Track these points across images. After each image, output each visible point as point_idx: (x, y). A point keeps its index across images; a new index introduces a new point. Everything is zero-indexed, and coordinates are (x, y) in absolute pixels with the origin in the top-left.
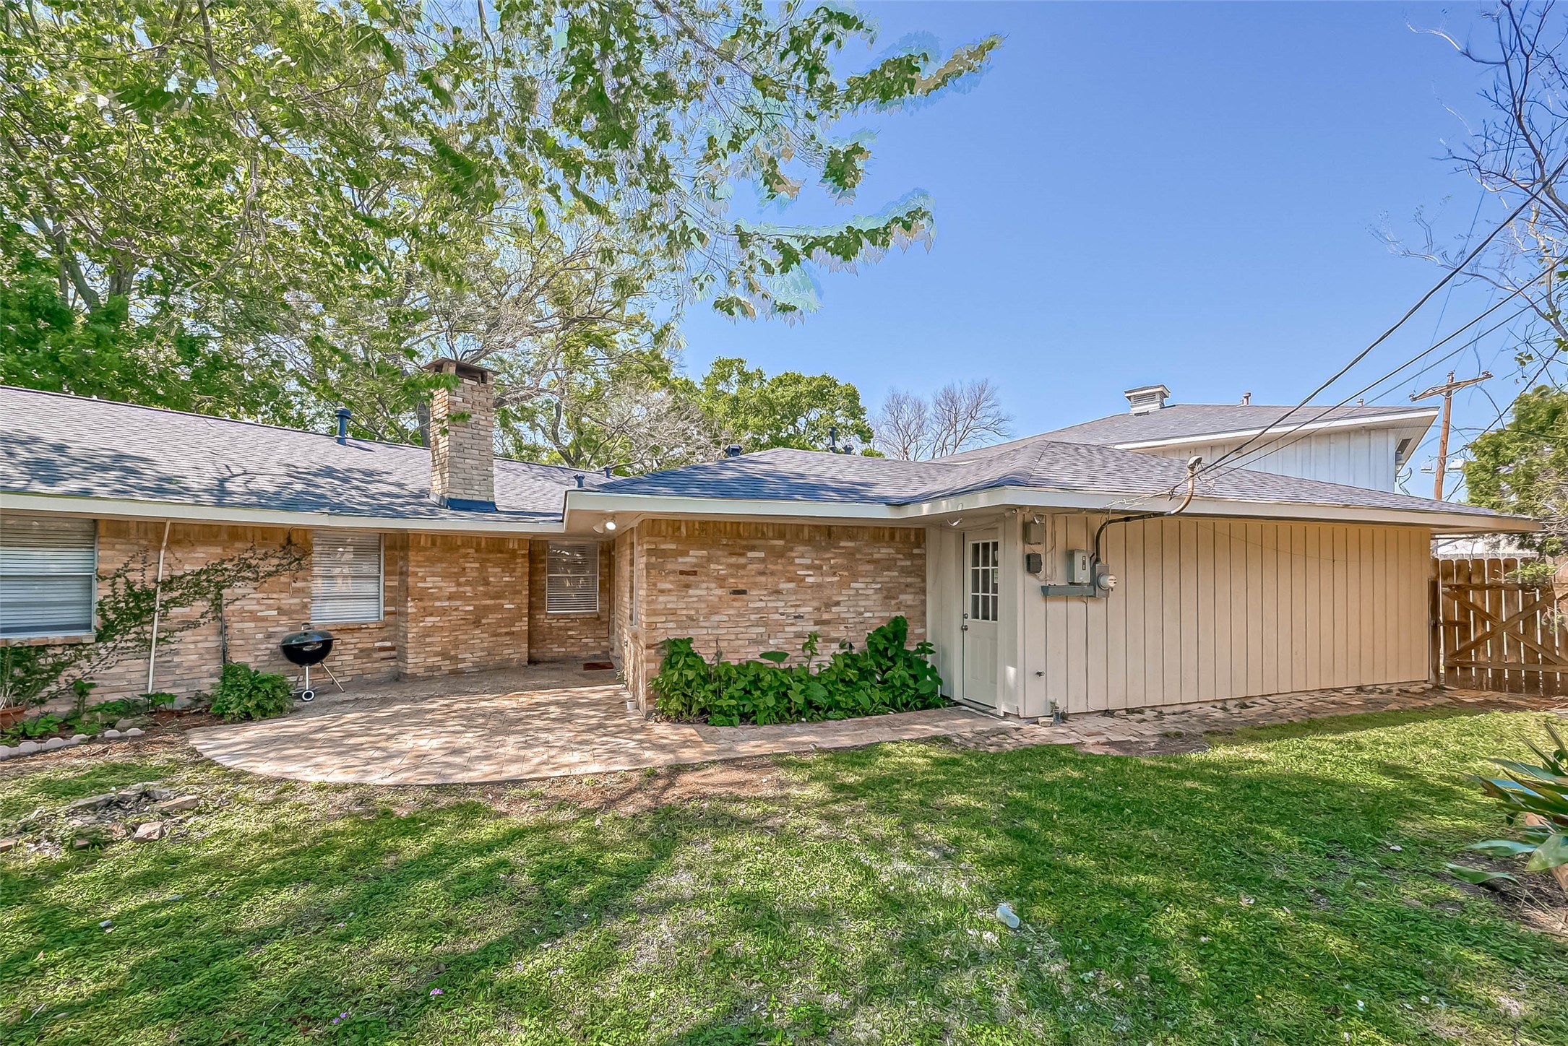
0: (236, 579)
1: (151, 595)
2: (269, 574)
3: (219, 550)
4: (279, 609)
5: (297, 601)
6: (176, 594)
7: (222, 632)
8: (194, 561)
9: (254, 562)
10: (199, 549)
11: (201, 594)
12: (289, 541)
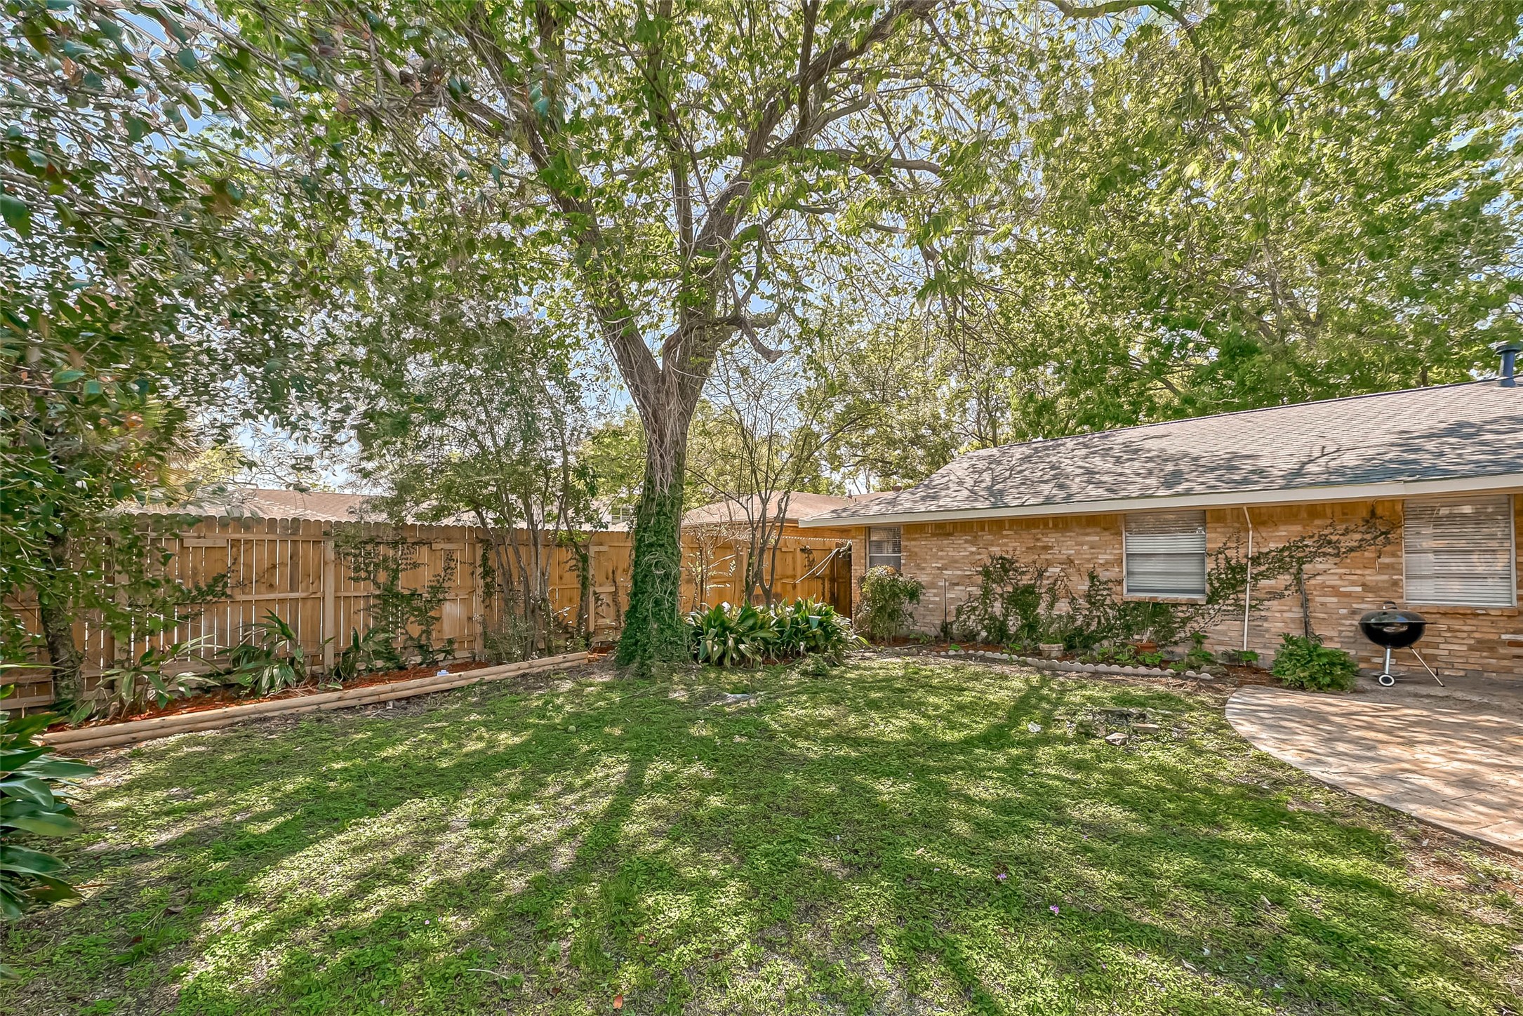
0: (1316, 554)
1: (1243, 569)
2: (1352, 550)
3: (1299, 528)
4: (1363, 585)
5: (1385, 577)
6: (1263, 568)
7: (1305, 603)
8: (1276, 539)
9: (1334, 538)
10: (1282, 528)
11: (1284, 568)
12: (1373, 514)
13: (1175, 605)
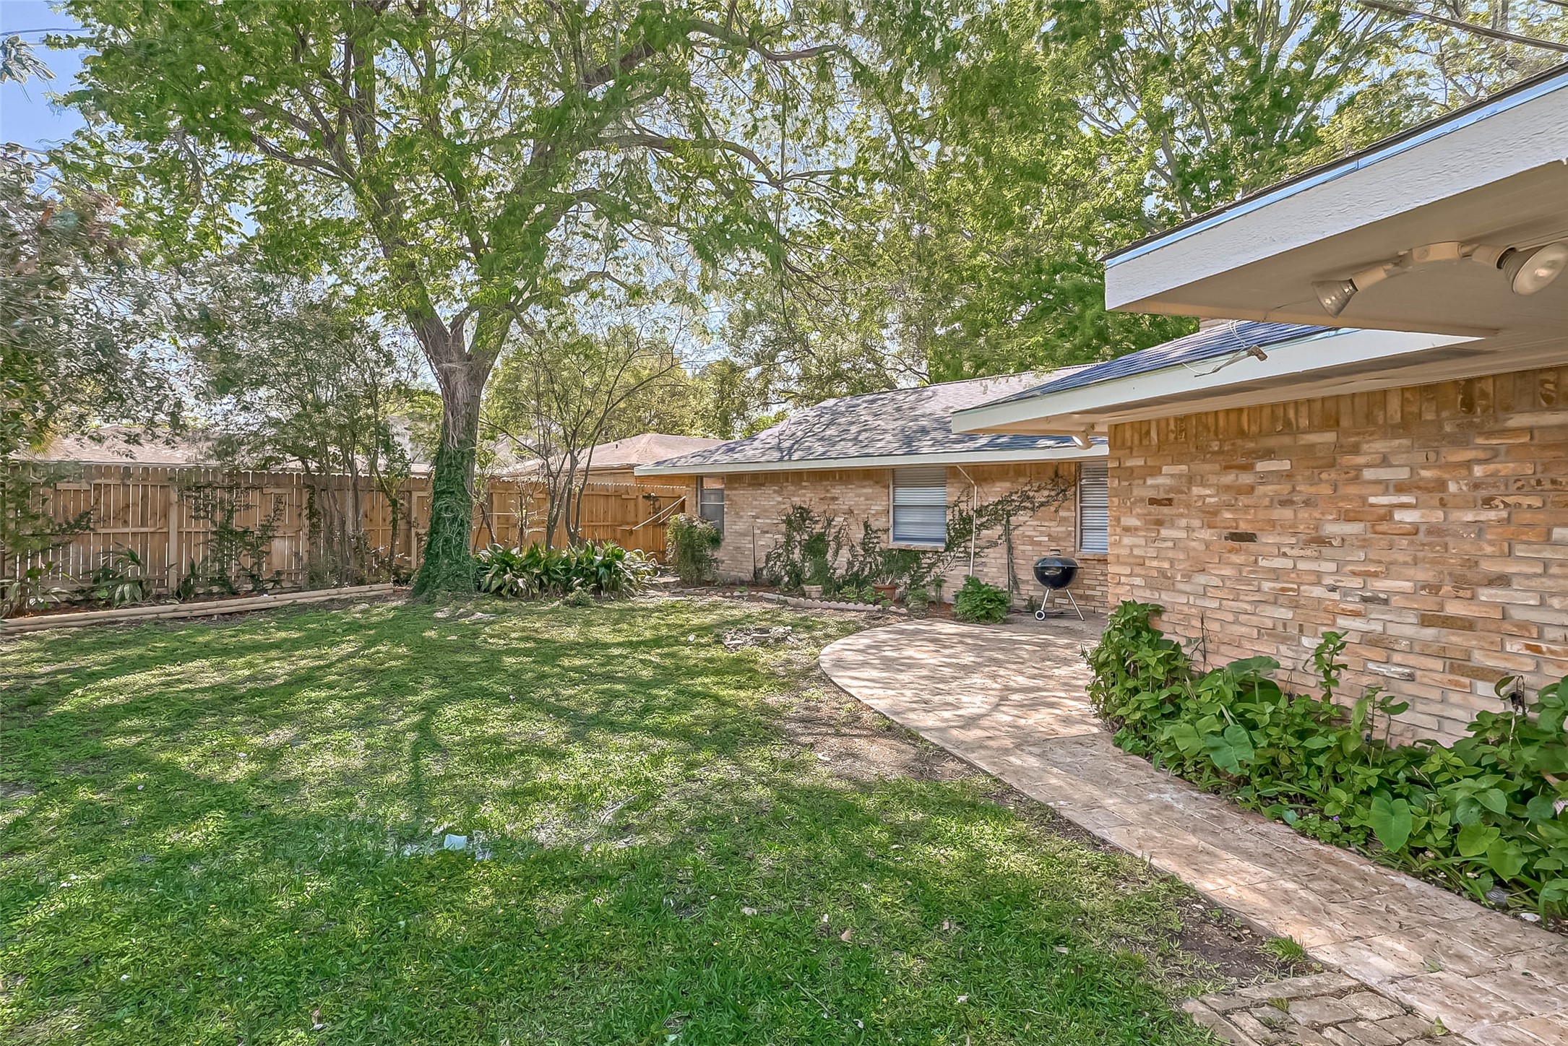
0: (1019, 508)
1: (970, 520)
2: (1042, 504)
3: (1008, 485)
4: (1049, 535)
5: (1063, 529)
6: (984, 520)
7: (1010, 550)
8: (992, 494)
9: (1031, 494)
10: (998, 484)
11: (997, 520)
12: (1056, 475)
13: (924, 552)
